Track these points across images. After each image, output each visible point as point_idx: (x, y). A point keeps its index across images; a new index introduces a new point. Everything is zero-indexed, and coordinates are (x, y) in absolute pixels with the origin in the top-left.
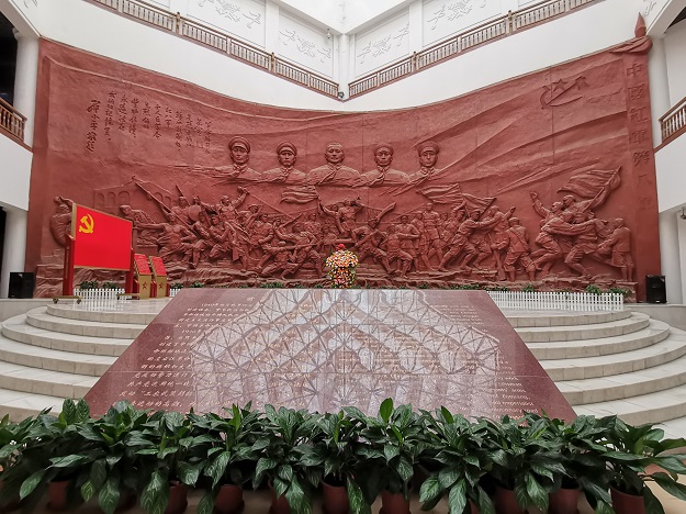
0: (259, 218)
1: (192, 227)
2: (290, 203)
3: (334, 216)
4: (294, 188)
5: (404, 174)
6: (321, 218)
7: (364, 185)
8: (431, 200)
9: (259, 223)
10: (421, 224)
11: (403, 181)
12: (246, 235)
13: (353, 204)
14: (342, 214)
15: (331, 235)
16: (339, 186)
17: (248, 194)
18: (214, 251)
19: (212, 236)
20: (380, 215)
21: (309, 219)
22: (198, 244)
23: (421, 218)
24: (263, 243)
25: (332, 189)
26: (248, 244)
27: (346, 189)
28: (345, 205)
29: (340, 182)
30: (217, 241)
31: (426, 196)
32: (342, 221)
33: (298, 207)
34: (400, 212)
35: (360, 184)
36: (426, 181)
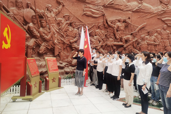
0: (71, 24)
1: (26, 27)
2: (88, 16)
3: (113, 28)
4: (91, 6)
5: (151, 7)
6: (105, 28)
7: (130, 10)
8: (166, 24)
9: (71, 29)
10: (159, 37)
11: (151, 11)
12: (62, 36)
13: (124, 21)
14: (118, 27)
15: (111, 39)
16: (116, 9)
17: (63, 6)
18: (42, 48)
19: (41, 36)
20: (137, 29)
21: (99, 28)
22: (31, 42)
23: (160, 34)
24: (73, 43)
25: (112, 10)
26: (64, 43)
27: (120, 11)
28: (119, 21)
29: (117, 7)
30: (45, 40)
31: (163, 21)
32: (117, 31)
33: (93, 19)
34: (148, 29)
35: (128, 10)
36: (165, 13)
